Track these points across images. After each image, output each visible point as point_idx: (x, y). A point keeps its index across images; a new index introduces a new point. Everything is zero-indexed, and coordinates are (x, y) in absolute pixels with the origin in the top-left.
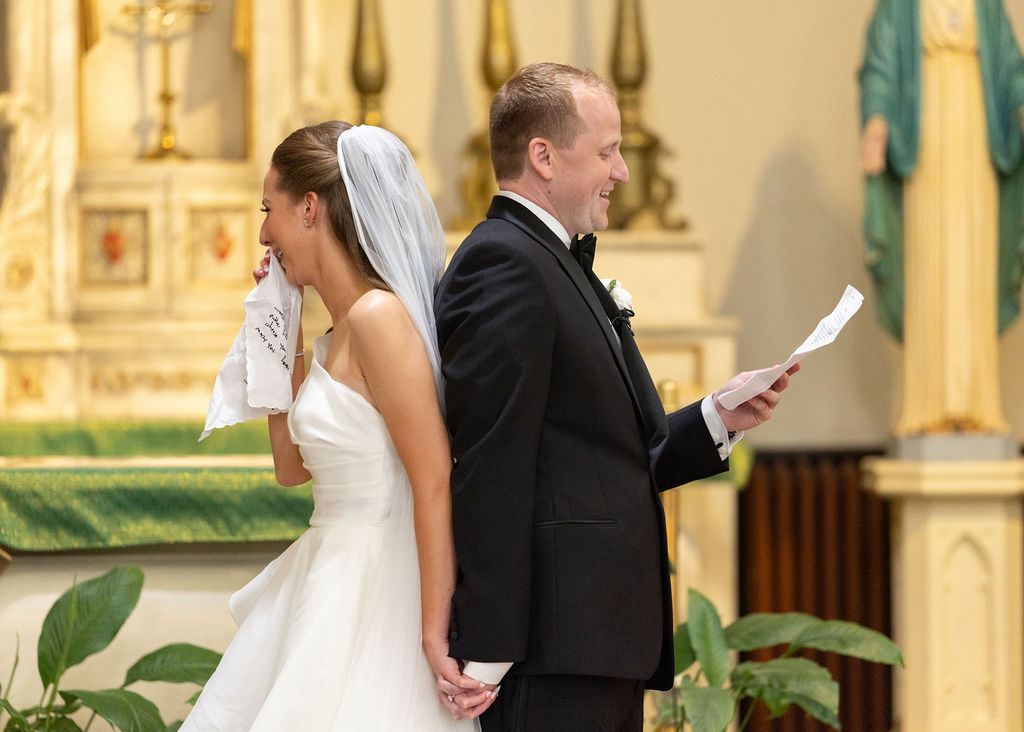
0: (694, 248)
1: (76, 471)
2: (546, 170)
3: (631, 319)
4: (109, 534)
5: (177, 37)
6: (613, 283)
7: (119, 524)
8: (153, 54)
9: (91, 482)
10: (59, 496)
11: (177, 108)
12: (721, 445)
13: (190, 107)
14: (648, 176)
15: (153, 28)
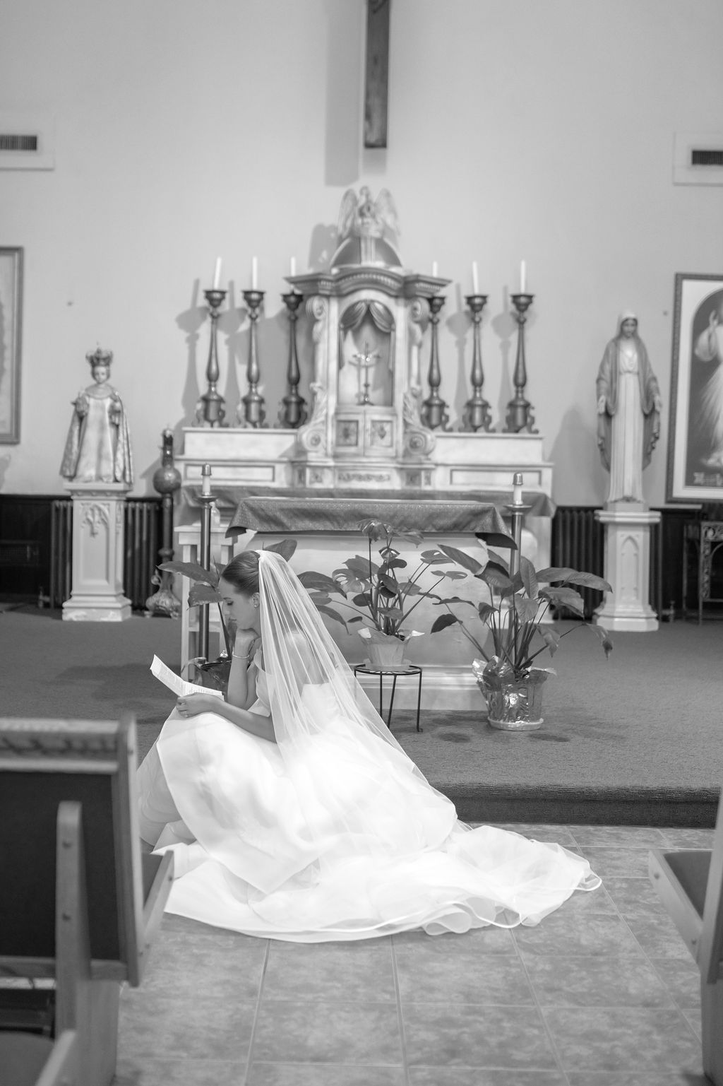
0: (540, 439)
4: (291, 527)
5: (370, 366)
7: (295, 522)
8: (363, 371)
9: (285, 506)
10: (272, 511)
11: (370, 389)
13: (375, 389)
14: (526, 416)
15: (363, 363)
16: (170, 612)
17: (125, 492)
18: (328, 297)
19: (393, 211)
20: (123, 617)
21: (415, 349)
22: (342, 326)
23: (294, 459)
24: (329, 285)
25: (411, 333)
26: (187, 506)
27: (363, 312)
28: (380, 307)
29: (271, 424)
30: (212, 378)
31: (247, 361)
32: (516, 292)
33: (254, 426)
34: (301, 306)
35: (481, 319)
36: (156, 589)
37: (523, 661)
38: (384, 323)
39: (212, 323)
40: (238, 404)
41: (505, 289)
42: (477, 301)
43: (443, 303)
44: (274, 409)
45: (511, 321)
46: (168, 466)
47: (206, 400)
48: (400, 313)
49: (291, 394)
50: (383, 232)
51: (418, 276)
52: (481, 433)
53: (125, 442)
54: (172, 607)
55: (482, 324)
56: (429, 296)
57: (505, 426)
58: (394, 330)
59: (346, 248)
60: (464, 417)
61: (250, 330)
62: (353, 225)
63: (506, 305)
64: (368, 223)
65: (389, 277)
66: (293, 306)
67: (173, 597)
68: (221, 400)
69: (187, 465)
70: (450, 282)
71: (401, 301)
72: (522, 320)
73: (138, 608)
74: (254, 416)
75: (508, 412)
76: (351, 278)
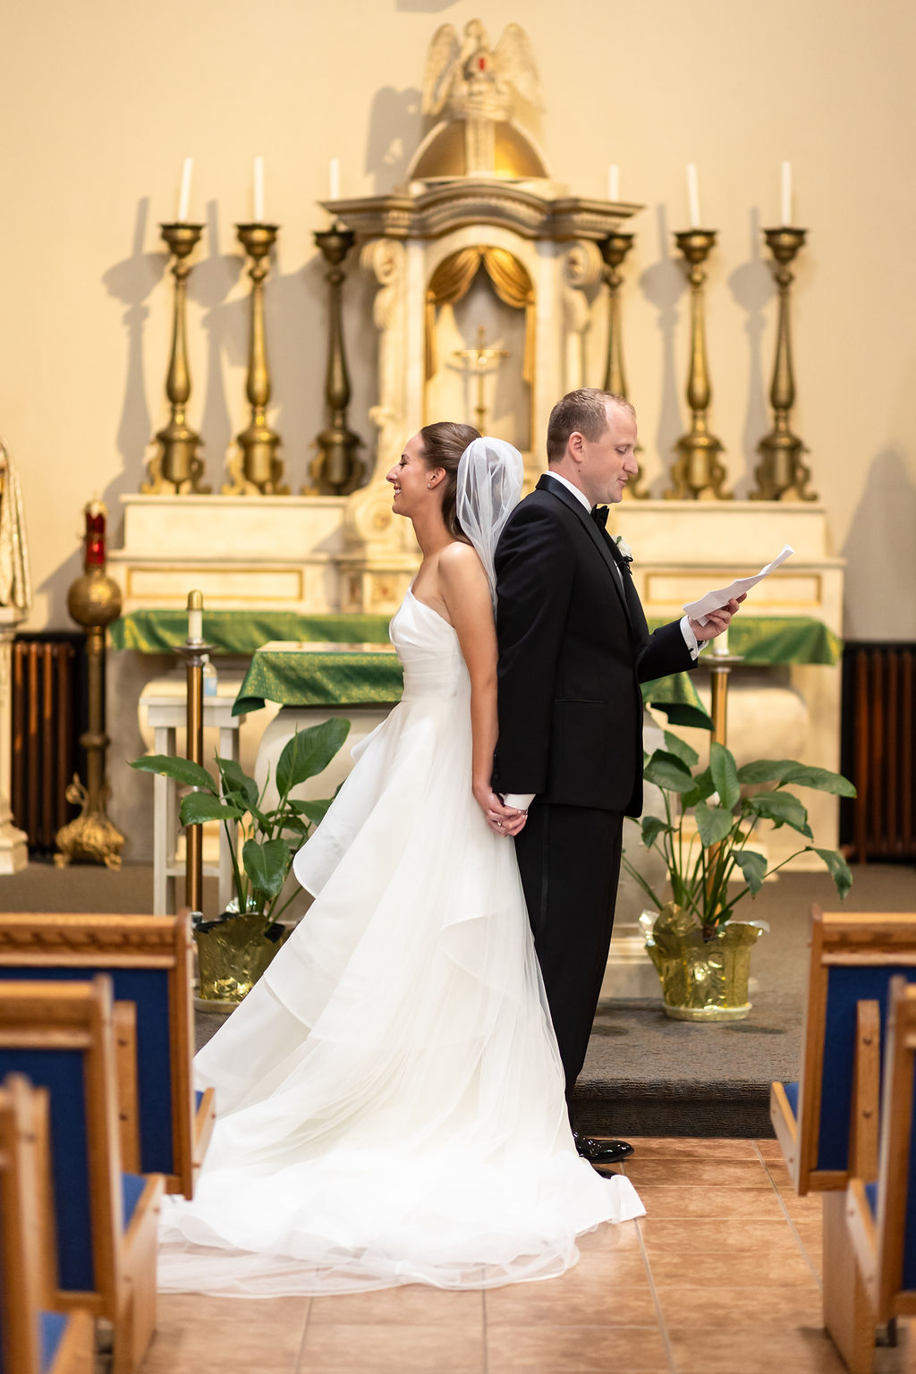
0: (820, 512)
1: (328, 654)
2: (578, 455)
3: (630, 563)
4: (340, 696)
5: (489, 372)
6: (619, 538)
7: (347, 689)
8: (474, 382)
9: (329, 661)
10: (308, 670)
11: (488, 417)
12: (692, 649)
13: (497, 417)
14: (794, 465)
15: (473, 366)
16: (102, 855)
17: (15, 624)
18: (403, 239)
19: (530, 66)
20: (15, 865)
21: (574, 341)
22: (432, 295)
23: (341, 557)
24: (405, 218)
25: (566, 310)
26: (137, 652)
27: (473, 269)
28: (505, 260)
29: (295, 486)
30: (176, 397)
31: (244, 359)
32: (773, 224)
33: (261, 489)
34: (351, 253)
35: (704, 277)
36: (74, 812)
37: (719, 909)
38: (513, 291)
39: (177, 286)
40: (227, 445)
41: (754, 214)
42: (698, 242)
43: (629, 247)
44: (299, 458)
45: (765, 278)
46: (97, 573)
47: (165, 440)
48: (544, 268)
49: (332, 427)
50: (510, 110)
51: (577, 200)
52: (707, 500)
53: (15, 528)
54: (108, 846)
55: (707, 287)
56: (600, 236)
57: (753, 486)
58: (532, 303)
59: (439, 141)
60: (672, 470)
61: (252, 296)
62: (450, 96)
63: (755, 249)
64: (480, 93)
65: (522, 202)
66: (335, 256)
67: (108, 825)
68: (194, 441)
69: (131, 570)
70: (640, 207)
71: (547, 247)
72: (785, 278)
73: (41, 849)
74: (261, 471)
75: (757, 460)
76: (447, 205)
